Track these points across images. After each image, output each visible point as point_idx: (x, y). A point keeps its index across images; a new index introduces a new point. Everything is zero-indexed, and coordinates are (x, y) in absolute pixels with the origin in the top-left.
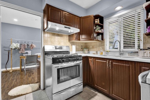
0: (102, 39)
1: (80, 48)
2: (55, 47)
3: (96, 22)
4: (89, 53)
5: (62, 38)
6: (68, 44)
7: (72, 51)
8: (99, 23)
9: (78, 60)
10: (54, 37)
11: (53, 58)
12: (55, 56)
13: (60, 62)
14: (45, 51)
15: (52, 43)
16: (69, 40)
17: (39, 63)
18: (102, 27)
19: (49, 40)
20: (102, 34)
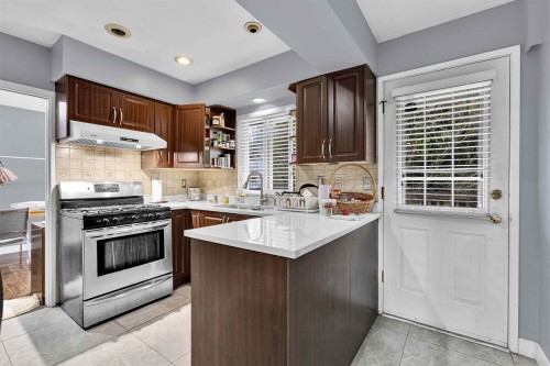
0: (233, 164)
1: (178, 185)
2: (96, 186)
3: (215, 122)
4: (202, 198)
5: (118, 159)
6: (140, 175)
7: (151, 194)
8: (223, 126)
9: (157, 218)
10: (91, 157)
11: (85, 217)
12: (94, 211)
13: (104, 225)
14: (63, 197)
15: (84, 175)
16: (143, 165)
17: (39, 234)
18: (232, 135)
19: (74, 165)
20: (232, 153)
